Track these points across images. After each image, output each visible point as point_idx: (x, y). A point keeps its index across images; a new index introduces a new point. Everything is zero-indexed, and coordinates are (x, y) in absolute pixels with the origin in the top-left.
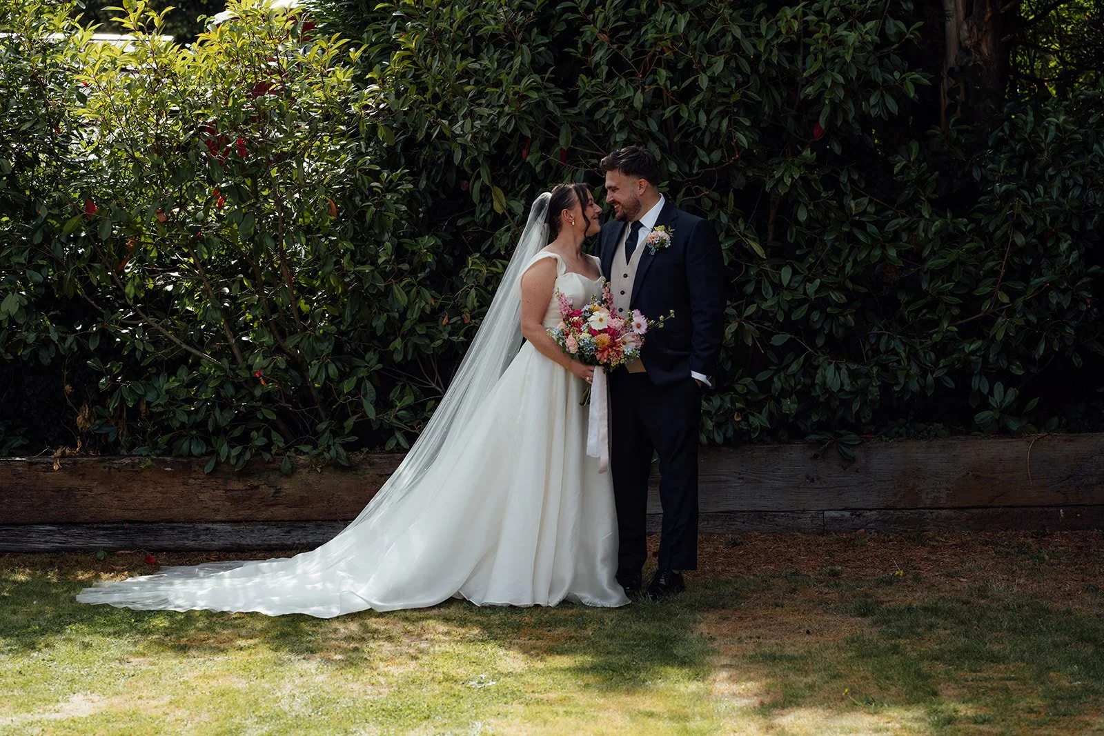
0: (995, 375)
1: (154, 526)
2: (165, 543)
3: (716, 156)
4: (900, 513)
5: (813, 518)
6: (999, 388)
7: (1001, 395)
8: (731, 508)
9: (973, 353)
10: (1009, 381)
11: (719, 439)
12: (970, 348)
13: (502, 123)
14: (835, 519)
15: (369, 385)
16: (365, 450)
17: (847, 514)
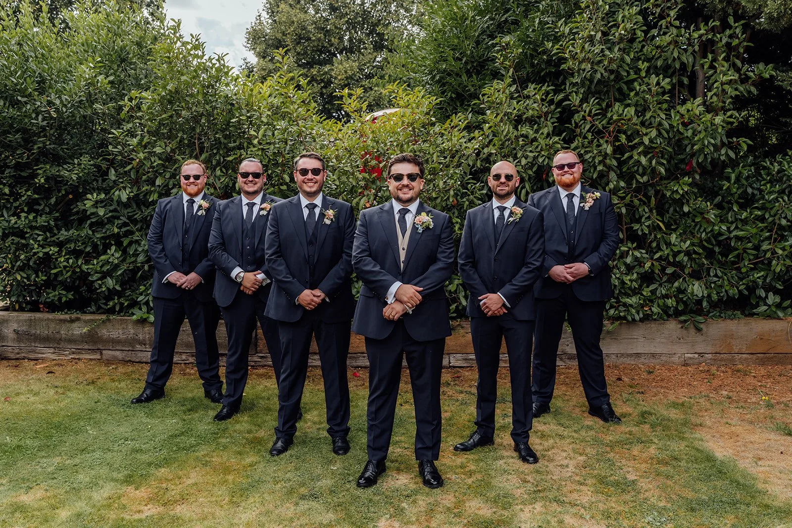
0: (768, 288)
1: (355, 355)
2: (360, 364)
3: (645, 178)
4: (722, 356)
5: (679, 357)
6: (771, 294)
7: (772, 299)
8: (639, 352)
9: (759, 278)
10: (776, 292)
11: (637, 318)
12: (756, 276)
13: (541, 160)
14: (690, 358)
15: (461, 287)
16: (459, 320)
17: (696, 356)
